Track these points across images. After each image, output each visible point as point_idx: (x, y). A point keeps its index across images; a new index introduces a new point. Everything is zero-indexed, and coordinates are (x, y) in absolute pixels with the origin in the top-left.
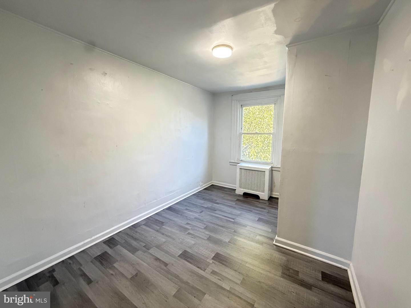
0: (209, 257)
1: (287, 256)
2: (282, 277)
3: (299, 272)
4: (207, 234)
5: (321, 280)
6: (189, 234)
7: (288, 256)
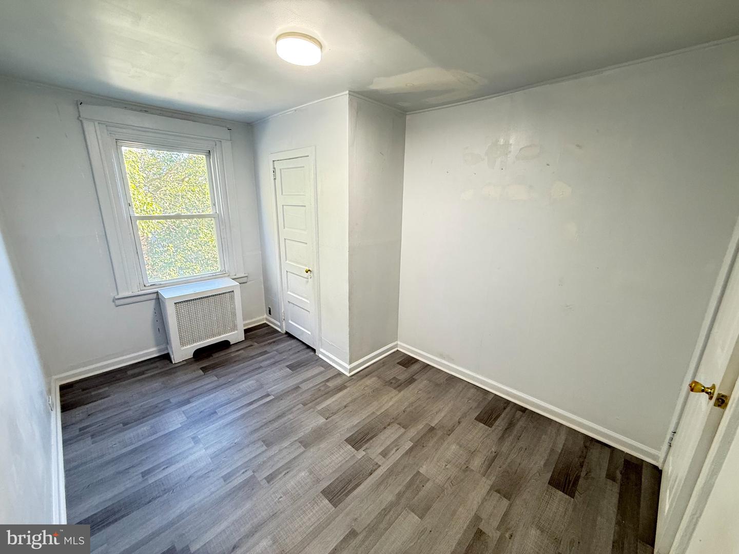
0: (353, 455)
1: (371, 375)
2: (400, 391)
3: (395, 377)
4: (291, 444)
5: (405, 369)
6: (270, 479)
7: (374, 374)
